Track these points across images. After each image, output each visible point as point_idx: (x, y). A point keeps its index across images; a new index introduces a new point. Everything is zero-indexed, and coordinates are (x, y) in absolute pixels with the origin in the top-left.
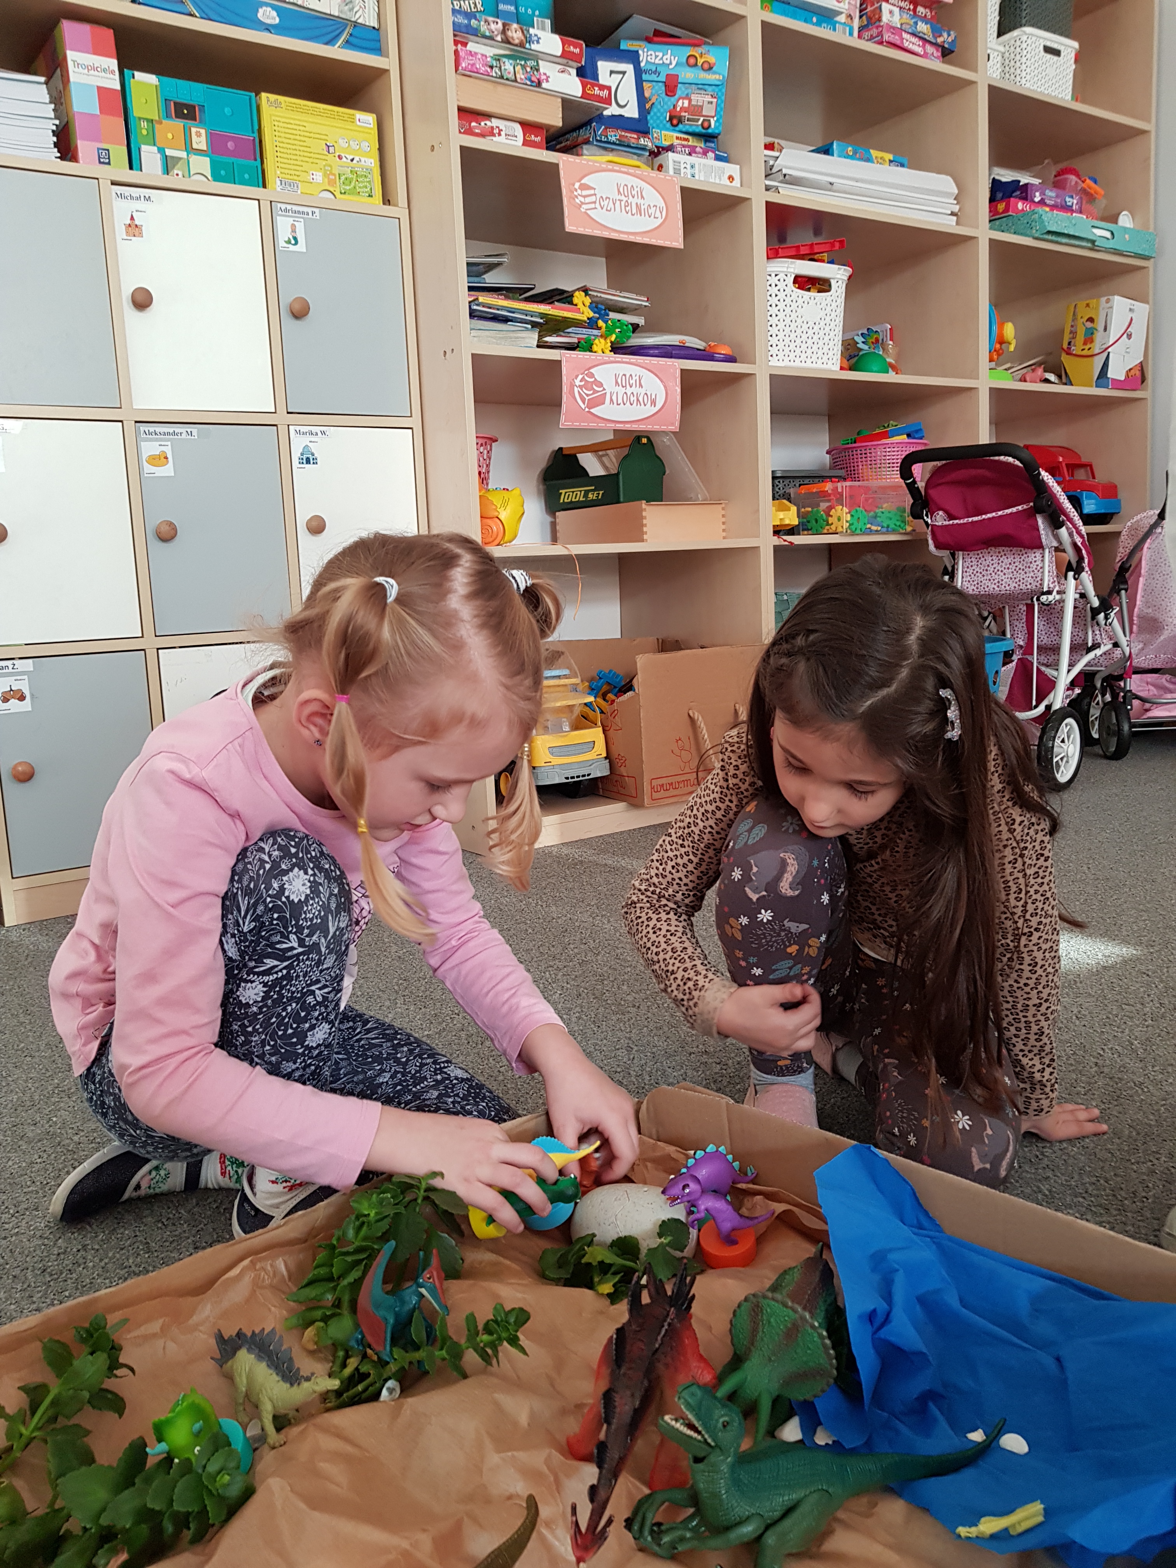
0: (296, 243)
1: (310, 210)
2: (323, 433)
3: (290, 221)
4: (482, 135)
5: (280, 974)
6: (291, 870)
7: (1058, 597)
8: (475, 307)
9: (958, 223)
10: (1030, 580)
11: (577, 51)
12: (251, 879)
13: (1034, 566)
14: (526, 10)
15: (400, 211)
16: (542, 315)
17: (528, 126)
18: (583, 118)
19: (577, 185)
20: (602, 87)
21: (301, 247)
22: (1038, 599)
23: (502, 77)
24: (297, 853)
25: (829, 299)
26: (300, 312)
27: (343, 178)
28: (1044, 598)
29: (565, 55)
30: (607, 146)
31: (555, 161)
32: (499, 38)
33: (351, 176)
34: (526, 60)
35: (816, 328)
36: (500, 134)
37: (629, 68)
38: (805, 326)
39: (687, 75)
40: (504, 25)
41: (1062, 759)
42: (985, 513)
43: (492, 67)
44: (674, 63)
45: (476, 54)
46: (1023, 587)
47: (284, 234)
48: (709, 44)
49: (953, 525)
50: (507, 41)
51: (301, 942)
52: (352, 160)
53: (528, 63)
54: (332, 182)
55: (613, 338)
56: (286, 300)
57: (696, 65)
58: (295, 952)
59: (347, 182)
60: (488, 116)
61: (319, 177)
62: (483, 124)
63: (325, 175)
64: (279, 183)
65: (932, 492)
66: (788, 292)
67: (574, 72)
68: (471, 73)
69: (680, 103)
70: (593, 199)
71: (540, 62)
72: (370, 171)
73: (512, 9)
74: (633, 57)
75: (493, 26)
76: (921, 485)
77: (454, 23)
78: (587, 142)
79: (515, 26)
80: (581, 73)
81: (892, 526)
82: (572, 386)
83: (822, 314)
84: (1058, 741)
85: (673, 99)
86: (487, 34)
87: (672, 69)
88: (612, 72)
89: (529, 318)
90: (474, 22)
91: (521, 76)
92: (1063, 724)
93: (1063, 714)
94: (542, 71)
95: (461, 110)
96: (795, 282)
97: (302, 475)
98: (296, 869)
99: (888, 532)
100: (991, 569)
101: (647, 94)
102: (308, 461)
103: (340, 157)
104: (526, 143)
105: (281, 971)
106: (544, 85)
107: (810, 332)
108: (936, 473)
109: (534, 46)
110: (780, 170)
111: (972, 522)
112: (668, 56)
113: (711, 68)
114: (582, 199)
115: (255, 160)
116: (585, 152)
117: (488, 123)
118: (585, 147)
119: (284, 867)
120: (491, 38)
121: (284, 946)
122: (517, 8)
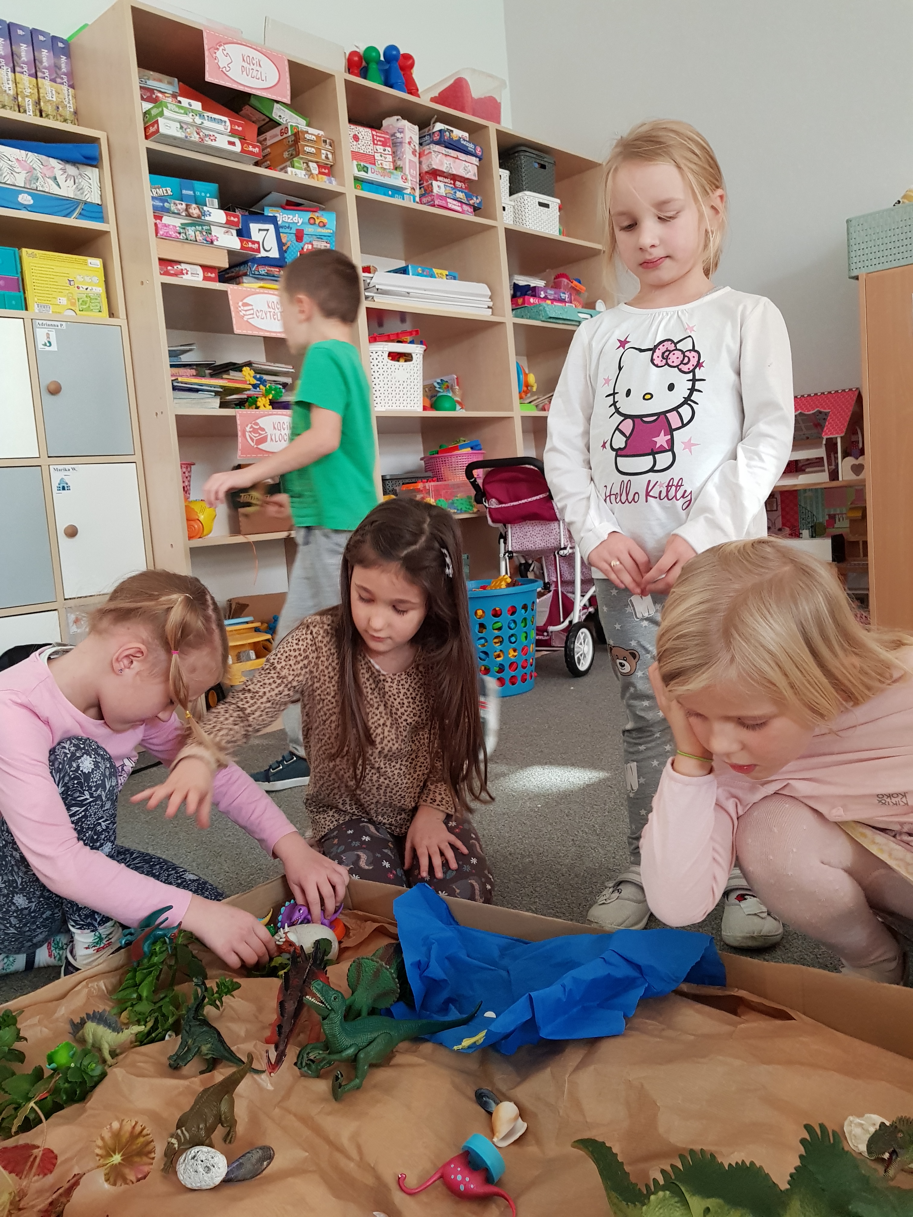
0: (50, 345)
1: (59, 323)
2: (74, 469)
3: (46, 331)
4: (175, 275)
5: (81, 815)
6: (82, 756)
7: (571, 551)
8: (176, 384)
9: (492, 314)
10: (553, 541)
11: (236, 220)
12: (60, 763)
13: (554, 532)
14: (201, 194)
15: (121, 320)
16: (221, 387)
17: (206, 268)
18: (242, 260)
19: (240, 304)
20: (254, 242)
21: (54, 348)
22: (558, 553)
23: (187, 239)
24: (84, 747)
25: (412, 366)
26: (55, 390)
27: (81, 301)
28: (561, 552)
29: (228, 222)
30: (258, 277)
31: (225, 289)
32: (184, 214)
33: (86, 299)
34: (202, 225)
35: (405, 384)
36: (187, 273)
37: (271, 227)
38: (398, 384)
39: (309, 230)
40: (187, 205)
41: (581, 655)
42: (521, 500)
43: (180, 233)
44: (300, 222)
45: (169, 225)
46: (549, 545)
47: (41, 339)
48: (323, 210)
49: (501, 508)
50: (189, 215)
51: (91, 795)
52: (87, 289)
53: (204, 227)
54: (73, 304)
55: (271, 397)
56: (45, 382)
57: (315, 223)
58: (88, 801)
59: (84, 303)
60: (179, 263)
61: (64, 301)
62: (175, 267)
63: (68, 299)
64: (36, 306)
65: (488, 488)
66: (385, 362)
67: (234, 232)
68: (166, 237)
69: (306, 247)
70: (251, 312)
71: (212, 227)
72: (99, 295)
73: (191, 193)
74: (273, 220)
75: (179, 207)
76: (480, 482)
77: (153, 205)
78: (246, 275)
79: (194, 206)
80: (240, 233)
81: (464, 509)
82: (244, 432)
83: (408, 375)
84: (577, 644)
85: (301, 244)
86: (176, 211)
87: (299, 226)
88: (260, 230)
89: (213, 389)
90: (166, 205)
91: (199, 238)
92: (580, 633)
93: (580, 626)
94: (213, 234)
95: (160, 260)
96: (389, 356)
97: (60, 497)
98: (85, 756)
99: (461, 513)
100: (528, 534)
101: (284, 241)
102: (64, 488)
103: (78, 288)
104: (205, 279)
105: (81, 813)
106: (215, 243)
107: (401, 387)
108: (487, 476)
109: (208, 218)
110: (374, 286)
111: (513, 506)
112: (296, 218)
113: (324, 226)
114: (244, 312)
115: (20, 292)
116: (245, 280)
117: (179, 266)
118: (244, 277)
119: (78, 755)
120: (179, 214)
121: (82, 798)
122: (194, 193)
